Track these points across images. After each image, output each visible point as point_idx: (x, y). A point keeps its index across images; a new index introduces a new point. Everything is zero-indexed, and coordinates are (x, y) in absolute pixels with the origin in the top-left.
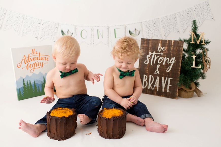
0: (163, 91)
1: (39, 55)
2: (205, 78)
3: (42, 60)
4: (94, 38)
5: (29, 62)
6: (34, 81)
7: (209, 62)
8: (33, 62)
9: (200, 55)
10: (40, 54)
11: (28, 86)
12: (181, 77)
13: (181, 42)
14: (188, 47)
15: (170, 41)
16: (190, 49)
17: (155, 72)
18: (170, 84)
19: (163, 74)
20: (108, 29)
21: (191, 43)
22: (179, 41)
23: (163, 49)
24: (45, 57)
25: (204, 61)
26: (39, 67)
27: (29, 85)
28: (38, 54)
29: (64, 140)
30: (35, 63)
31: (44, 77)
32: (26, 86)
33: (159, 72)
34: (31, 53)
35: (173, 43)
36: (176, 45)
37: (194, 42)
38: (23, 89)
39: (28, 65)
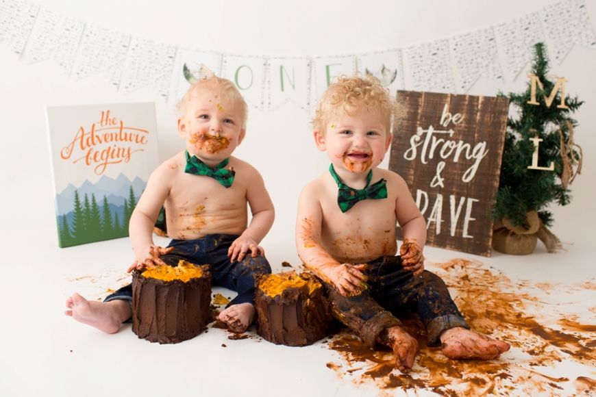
0: (453, 234)
1: (121, 128)
2: (569, 202)
3: (129, 141)
4: (269, 88)
5: (92, 146)
6: (105, 196)
7: (577, 158)
8: (104, 146)
9: (554, 137)
10: (124, 126)
11: (88, 210)
12: (501, 194)
13: (502, 101)
14: (523, 115)
15: (473, 99)
16: (527, 121)
17: (431, 181)
18: (472, 216)
19: (452, 188)
20: (308, 65)
21: (529, 105)
22: (497, 99)
23: (454, 119)
24: (136, 134)
25: (564, 154)
26: (120, 162)
27: (91, 208)
28: (119, 125)
29: (174, 343)
30: (110, 148)
31: (131, 187)
32: (82, 210)
33: (443, 182)
34: (100, 120)
35: (483, 103)
36: (489, 109)
37: (537, 101)
38: (75, 218)
39: (89, 153)
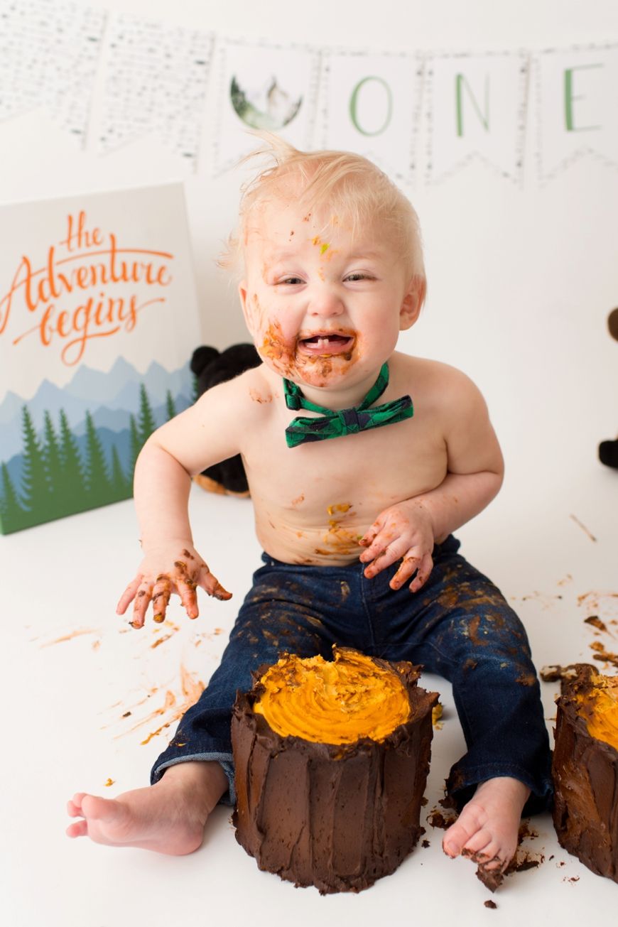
1: (113, 251)
3: (131, 282)
4: (430, 130)
5: (52, 300)
6: (87, 413)
8: (78, 297)
10: (119, 246)
11: (53, 446)
20: (523, 71)
24: (146, 264)
26: (115, 331)
27: (59, 442)
28: (107, 245)
30: (90, 302)
31: (143, 386)
32: (40, 448)
34: (65, 237)
38: (28, 469)
39: (46, 318)
